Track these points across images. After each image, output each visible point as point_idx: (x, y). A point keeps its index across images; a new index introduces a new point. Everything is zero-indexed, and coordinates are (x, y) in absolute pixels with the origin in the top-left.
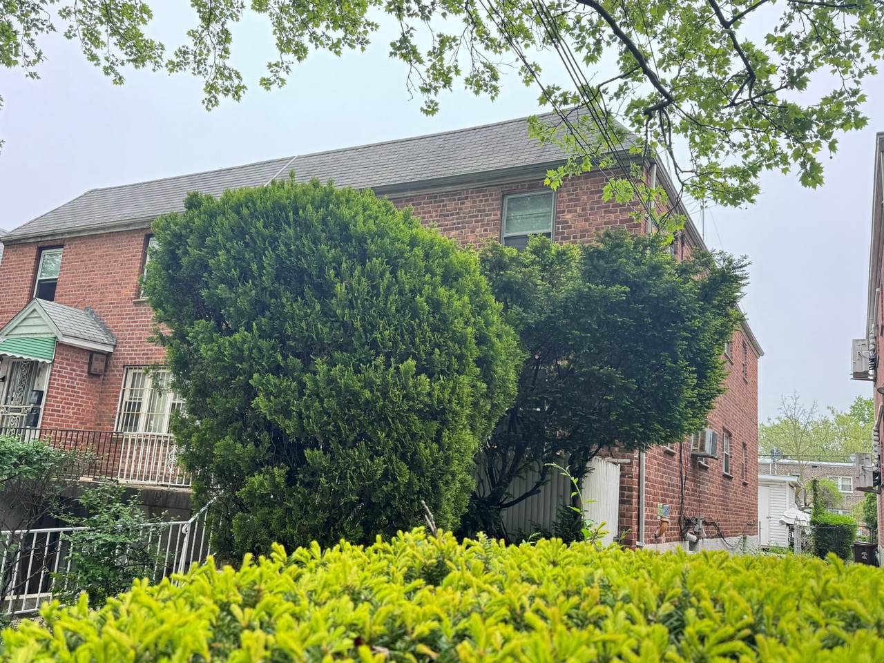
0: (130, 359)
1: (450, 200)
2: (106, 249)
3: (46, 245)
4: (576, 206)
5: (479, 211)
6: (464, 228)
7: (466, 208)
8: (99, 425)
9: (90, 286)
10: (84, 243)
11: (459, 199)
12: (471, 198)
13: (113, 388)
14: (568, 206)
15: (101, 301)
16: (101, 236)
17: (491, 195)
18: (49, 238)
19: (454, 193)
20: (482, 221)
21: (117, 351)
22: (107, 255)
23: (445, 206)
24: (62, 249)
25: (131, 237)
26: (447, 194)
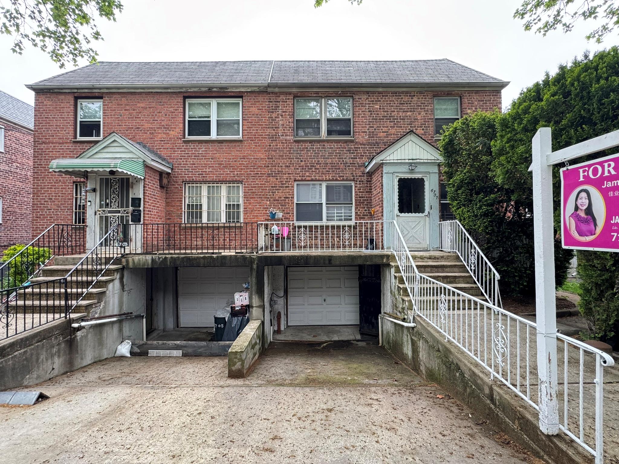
0: (188, 177)
1: (404, 96)
2: (148, 103)
3: (83, 95)
4: (472, 106)
5: (422, 103)
6: (415, 111)
7: (414, 101)
8: (169, 219)
9: (138, 128)
10: (124, 97)
11: (410, 96)
12: (417, 96)
13: (177, 196)
14: (468, 106)
15: (151, 138)
16: (141, 93)
17: (428, 96)
18: (86, 91)
19: (407, 93)
20: (424, 109)
21: (174, 172)
22: (149, 108)
23: (402, 98)
24: (102, 100)
25: (171, 97)
26: (403, 92)
